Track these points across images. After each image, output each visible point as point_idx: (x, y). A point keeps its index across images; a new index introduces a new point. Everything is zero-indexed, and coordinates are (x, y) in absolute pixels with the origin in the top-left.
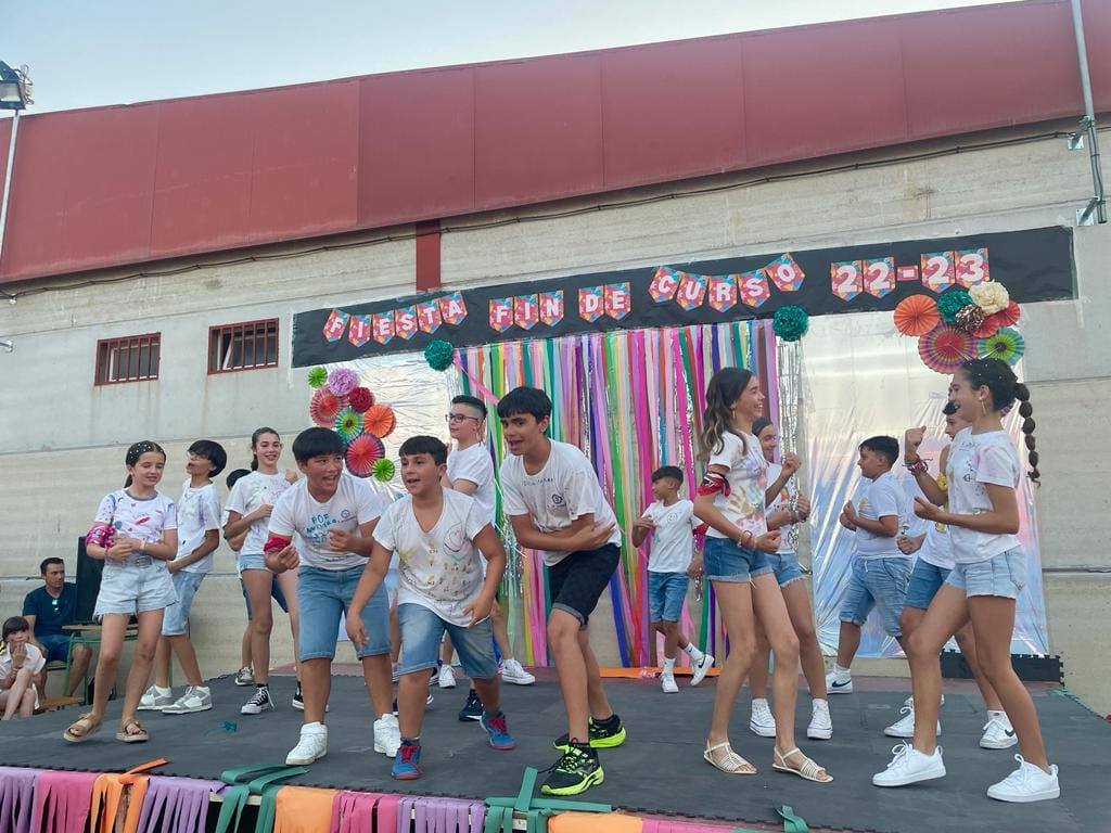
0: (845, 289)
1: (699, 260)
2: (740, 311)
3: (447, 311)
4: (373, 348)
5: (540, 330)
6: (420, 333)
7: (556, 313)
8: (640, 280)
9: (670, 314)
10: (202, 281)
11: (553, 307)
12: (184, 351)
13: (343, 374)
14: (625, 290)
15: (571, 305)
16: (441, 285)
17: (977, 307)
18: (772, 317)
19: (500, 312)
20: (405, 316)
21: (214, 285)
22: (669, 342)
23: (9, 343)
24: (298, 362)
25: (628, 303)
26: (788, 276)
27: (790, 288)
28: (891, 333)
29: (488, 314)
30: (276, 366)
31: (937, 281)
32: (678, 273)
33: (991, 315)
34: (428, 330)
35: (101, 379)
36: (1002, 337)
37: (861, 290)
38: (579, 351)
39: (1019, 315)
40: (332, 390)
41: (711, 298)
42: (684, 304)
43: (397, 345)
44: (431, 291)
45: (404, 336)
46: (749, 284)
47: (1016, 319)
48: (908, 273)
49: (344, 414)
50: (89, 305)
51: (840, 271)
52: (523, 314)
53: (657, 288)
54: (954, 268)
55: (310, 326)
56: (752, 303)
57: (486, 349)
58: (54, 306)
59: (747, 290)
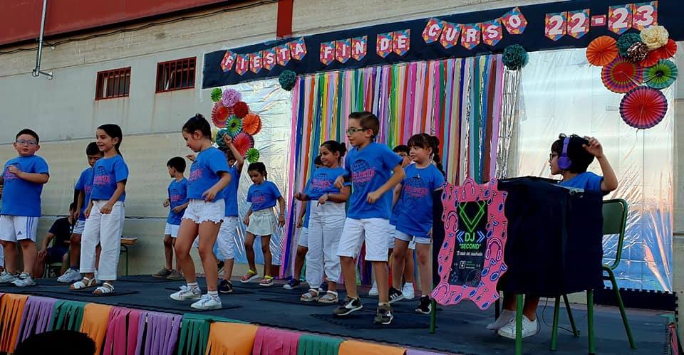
0: (554, 33)
1: (456, 13)
2: (482, 48)
3: (294, 51)
4: (250, 76)
5: (352, 64)
6: (278, 65)
7: (362, 52)
8: (417, 27)
9: (435, 51)
10: (155, 34)
11: (360, 47)
12: (143, 79)
13: (231, 92)
14: (407, 34)
15: (372, 46)
16: (291, 33)
17: (643, 44)
18: (502, 53)
19: (327, 51)
20: (269, 54)
21: (161, 36)
22: (432, 71)
23: (51, 74)
24: (205, 86)
25: (408, 44)
26: (516, 23)
27: (517, 32)
28: (583, 63)
29: (319, 52)
30: (194, 88)
31: (618, 26)
32: (443, 22)
33: (655, 50)
34: (282, 63)
35: (99, 96)
36: (662, 66)
37: (565, 33)
38: (374, 76)
39: (676, 50)
40: (224, 103)
41: (463, 40)
42: (445, 44)
43: (264, 74)
44: (285, 37)
45: (268, 68)
46: (489, 30)
47: (673, 53)
48: (599, 21)
49: (231, 119)
50: (94, 49)
51: (552, 20)
52: (341, 53)
53: (428, 32)
54: (631, 16)
55: (214, 60)
56: (490, 43)
57: (317, 76)
58: (75, 51)
59: (487, 34)
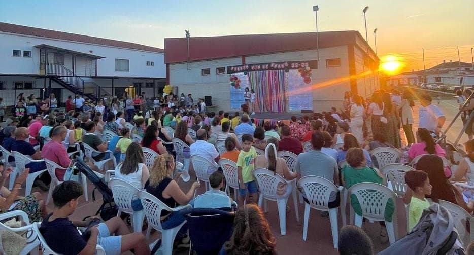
0: (293, 67)
1: (276, 62)
2: (281, 69)
3: (246, 67)
4: (237, 72)
5: (258, 70)
6: (243, 70)
8: (270, 64)
9: (273, 69)
10: (215, 62)
12: (213, 71)
13: (234, 75)
14: (268, 65)
15: (261, 67)
16: (245, 64)
17: (306, 70)
18: (285, 70)
19: (253, 67)
20: (241, 68)
22: (273, 72)
23: (191, 70)
24: (228, 73)
25: (268, 67)
26: (286, 64)
27: (287, 66)
28: (298, 72)
29: (251, 68)
30: (225, 73)
31: (303, 66)
32: (274, 63)
35: (202, 75)
36: (309, 73)
37: (295, 67)
38: (262, 73)
39: (311, 71)
40: (232, 77)
41: (278, 67)
42: (275, 67)
43: (240, 72)
45: (241, 70)
46: (282, 65)
48: (300, 65)
49: (234, 80)
50: (201, 64)
51: (292, 64)
52: (255, 68)
54: (305, 65)
55: (229, 68)
56: (283, 68)
57: (251, 72)
58: (196, 64)
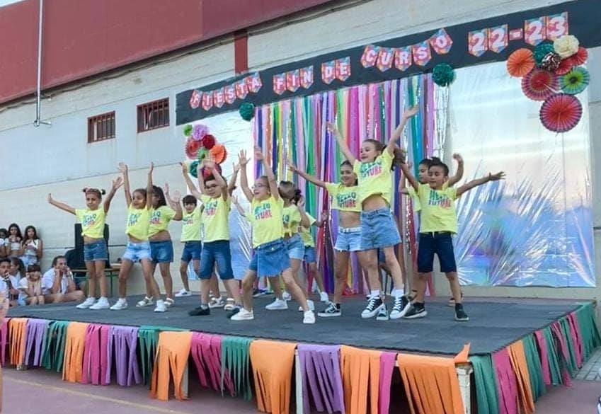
0: (477, 49)
1: (389, 38)
2: (414, 69)
3: (251, 85)
4: (215, 111)
5: (301, 92)
6: (238, 99)
7: (309, 81)
8: (355, 54)
9: (373, 75)
10: (133, 79)
11: (308, 76)
13: (198, 127)
14: (347, 62)
15: (317, 74)
16: (247, 69)
17: (555, 54)
18: (432, 72)
19: (279, 83)
20: (230, 90)
21: (138, 81)
22: (372, 94)
23: (49, 123)
24: (179, 122)
25: (349, 70)
26: (443, 43)
27: (444, 52)
28: (505, 76)
29: (272, 85)
30: (168, 125)
31: (534, 38)
32: (378, 48)
33: (567, 58)
34: (241, 97)
35: (90, 139)
36: (575, 73)
37: (486, 49)
38: (322, 102)
39: (586, 56)
40: (194, 137)
41: (396, 62)
42: (381, 68)
43: (226, 108)
44: (243, 73)
45: (229, 102)
46: (419, 52)
47: (585, 60)
48: (516, 35)
49: (201, 151)
50: (83, 98)
51: (474, 38)
52: (291, 83)
53: (365, 58)
54: (546, 28)
55: (184, 98)
56: (420, 63)
57: (272, 106)
58: (68, 100)
59: (418, 55)
